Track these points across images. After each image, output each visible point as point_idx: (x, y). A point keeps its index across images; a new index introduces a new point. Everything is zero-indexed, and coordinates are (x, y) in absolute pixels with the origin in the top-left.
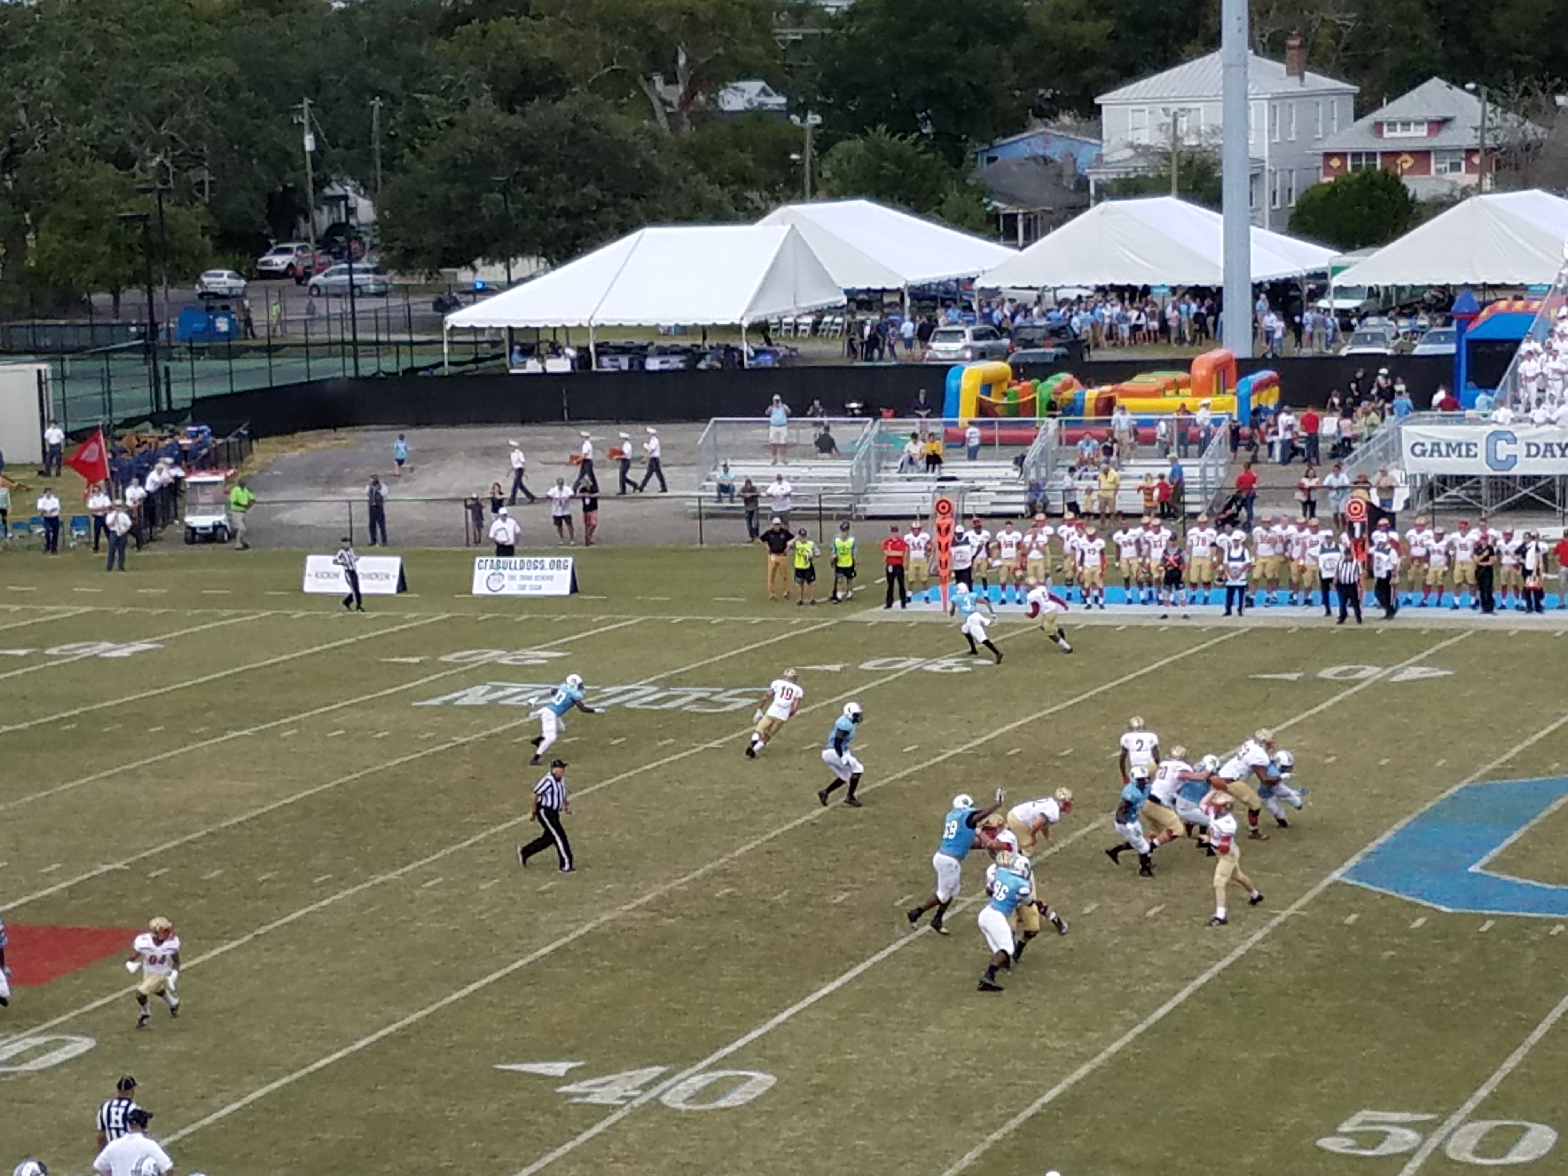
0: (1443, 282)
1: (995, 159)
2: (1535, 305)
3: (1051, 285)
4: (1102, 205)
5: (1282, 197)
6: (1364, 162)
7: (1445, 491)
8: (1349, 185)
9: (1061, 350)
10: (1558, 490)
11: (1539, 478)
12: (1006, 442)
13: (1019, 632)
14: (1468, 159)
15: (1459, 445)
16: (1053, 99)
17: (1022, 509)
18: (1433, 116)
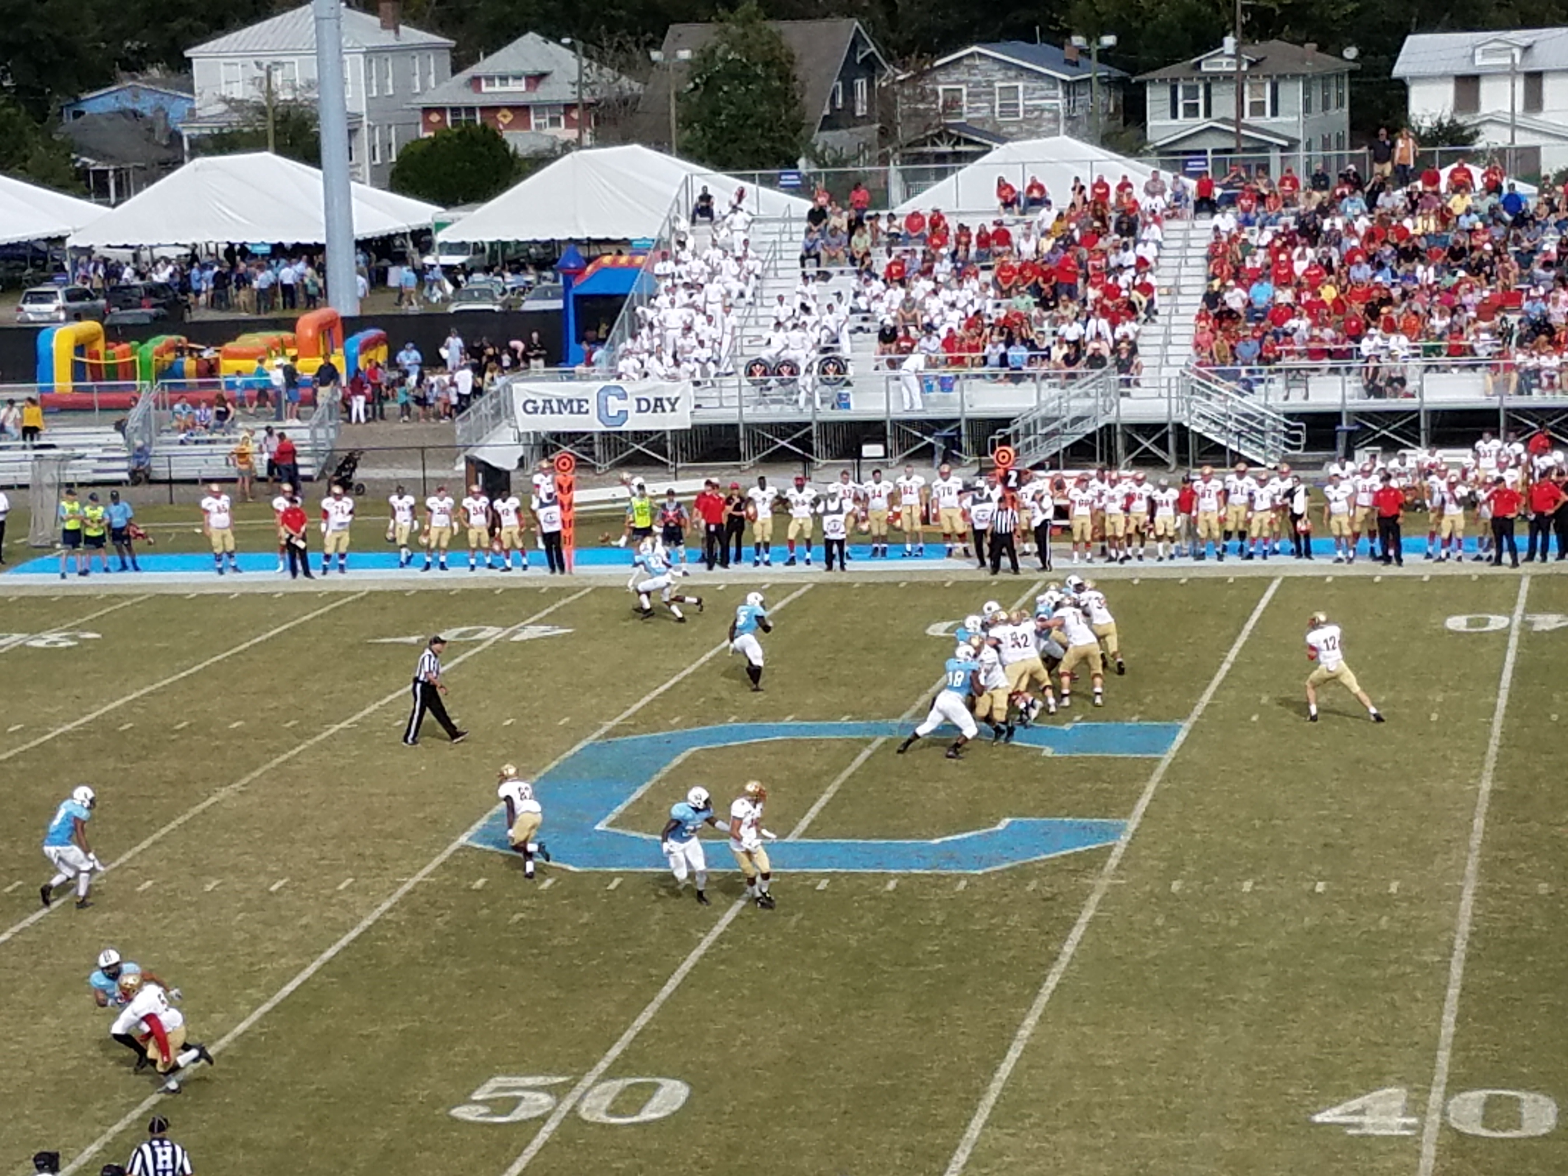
0: (548, 238)
1: (82, 113)
2: (639, 259)
3: (146, 243)
4: (198, 161)
5: (382, 153)
6: (463, 117)
7: (559, 448)
8: (449, 140)
9: (162, 311)
10: (669, 445)
11: (651, 433)
12: (106, 407)
13: (128, 603)
14: (566, 114)
15: (570, 401)
16: (142, 51)
17: (125, 476)
18: (530, 70)
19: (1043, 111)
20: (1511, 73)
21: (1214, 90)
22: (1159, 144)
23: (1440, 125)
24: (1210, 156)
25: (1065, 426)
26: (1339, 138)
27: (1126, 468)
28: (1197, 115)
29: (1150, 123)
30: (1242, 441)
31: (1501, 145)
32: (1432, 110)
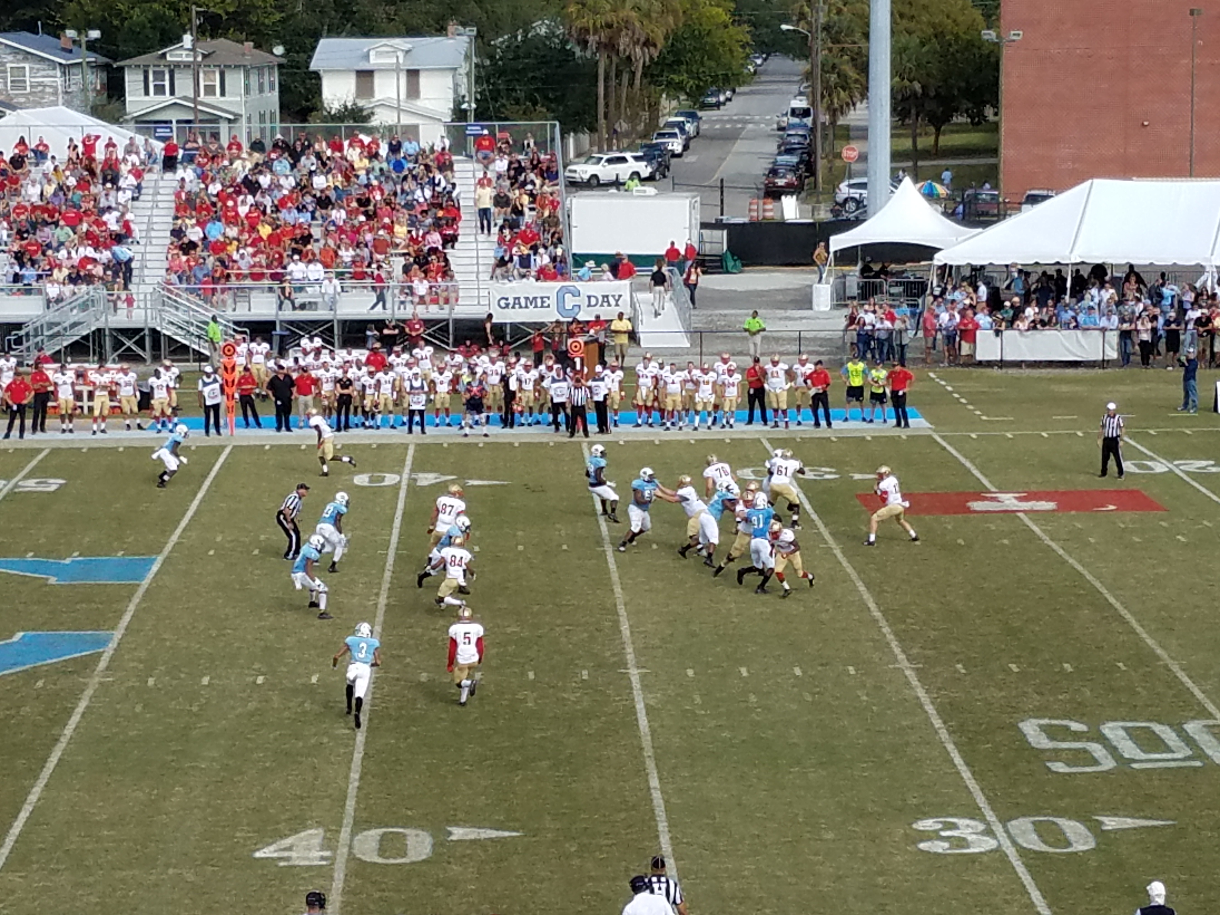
19: (45, 86)
20: (397, 69)
21: (176, 76)
22: (135, 115)
23: (346, 107)
24: (174, 125)
25: (65, 329)
26: (272, 114)
27: (114, 361)
28: (164, 93)
29: (128, 98)
30: (202, 341)
31: (391, 123)
32: (338, 95)
